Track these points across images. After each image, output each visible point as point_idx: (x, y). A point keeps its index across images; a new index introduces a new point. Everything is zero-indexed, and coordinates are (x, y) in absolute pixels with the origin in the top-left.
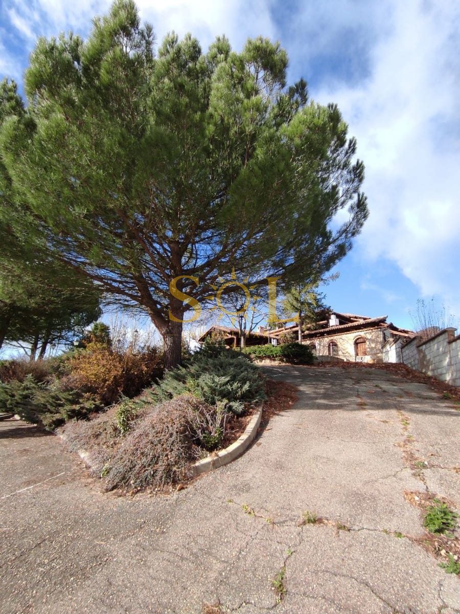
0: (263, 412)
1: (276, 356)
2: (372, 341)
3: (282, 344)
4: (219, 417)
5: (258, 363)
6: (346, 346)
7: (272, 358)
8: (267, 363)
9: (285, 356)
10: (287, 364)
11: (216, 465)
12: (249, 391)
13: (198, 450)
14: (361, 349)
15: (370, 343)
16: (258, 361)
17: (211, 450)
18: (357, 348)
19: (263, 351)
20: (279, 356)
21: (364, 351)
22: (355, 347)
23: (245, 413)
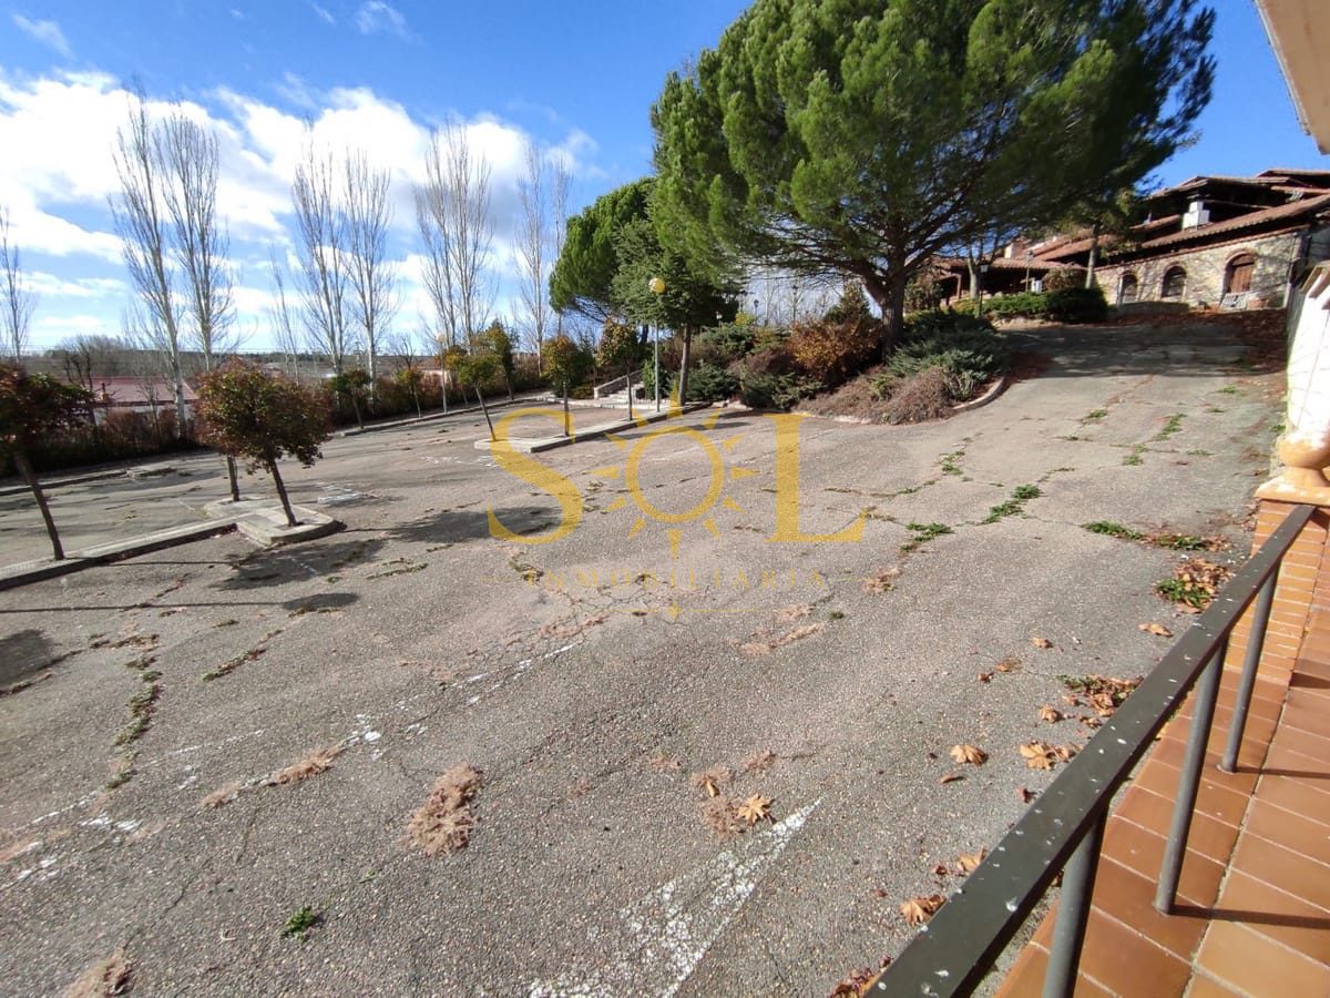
0: (1005, 380)
1: (1037, 312)
2: (1271, 259)
3: (1050, 291)
4: (967, 383)
5: (1001, 325)
6: (1205, 274)
7: (1028, 315)
8: (1019, 324)
9: (1052, 310)
10: (1056, 323)
11: (968, 409)
12: (990, 363)
13: (954, 402)
14: (1242, 278)
15: (1264, 265)
16: (1003, 321)
17: (964, 401)
18: (1232, 276)
19: (1013, 305)
20: (1043, 311)
21: (1247, 281)
22: (1226, 275)
23: (989, 381)
